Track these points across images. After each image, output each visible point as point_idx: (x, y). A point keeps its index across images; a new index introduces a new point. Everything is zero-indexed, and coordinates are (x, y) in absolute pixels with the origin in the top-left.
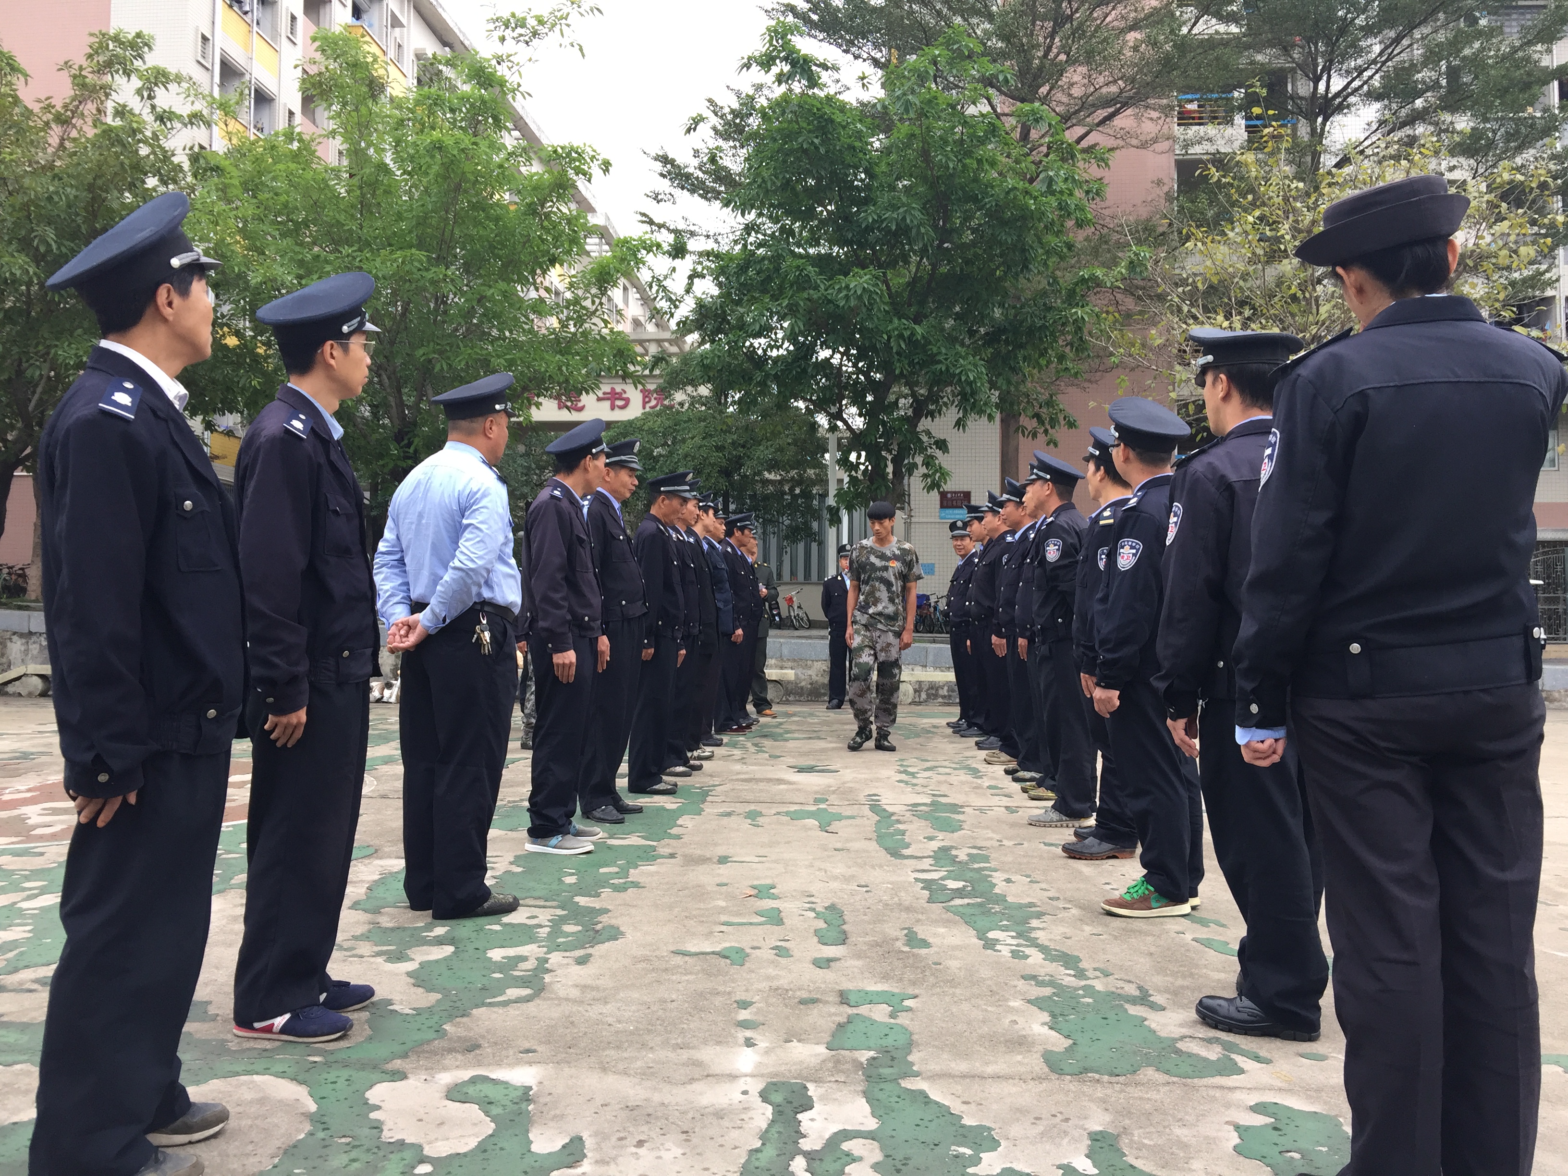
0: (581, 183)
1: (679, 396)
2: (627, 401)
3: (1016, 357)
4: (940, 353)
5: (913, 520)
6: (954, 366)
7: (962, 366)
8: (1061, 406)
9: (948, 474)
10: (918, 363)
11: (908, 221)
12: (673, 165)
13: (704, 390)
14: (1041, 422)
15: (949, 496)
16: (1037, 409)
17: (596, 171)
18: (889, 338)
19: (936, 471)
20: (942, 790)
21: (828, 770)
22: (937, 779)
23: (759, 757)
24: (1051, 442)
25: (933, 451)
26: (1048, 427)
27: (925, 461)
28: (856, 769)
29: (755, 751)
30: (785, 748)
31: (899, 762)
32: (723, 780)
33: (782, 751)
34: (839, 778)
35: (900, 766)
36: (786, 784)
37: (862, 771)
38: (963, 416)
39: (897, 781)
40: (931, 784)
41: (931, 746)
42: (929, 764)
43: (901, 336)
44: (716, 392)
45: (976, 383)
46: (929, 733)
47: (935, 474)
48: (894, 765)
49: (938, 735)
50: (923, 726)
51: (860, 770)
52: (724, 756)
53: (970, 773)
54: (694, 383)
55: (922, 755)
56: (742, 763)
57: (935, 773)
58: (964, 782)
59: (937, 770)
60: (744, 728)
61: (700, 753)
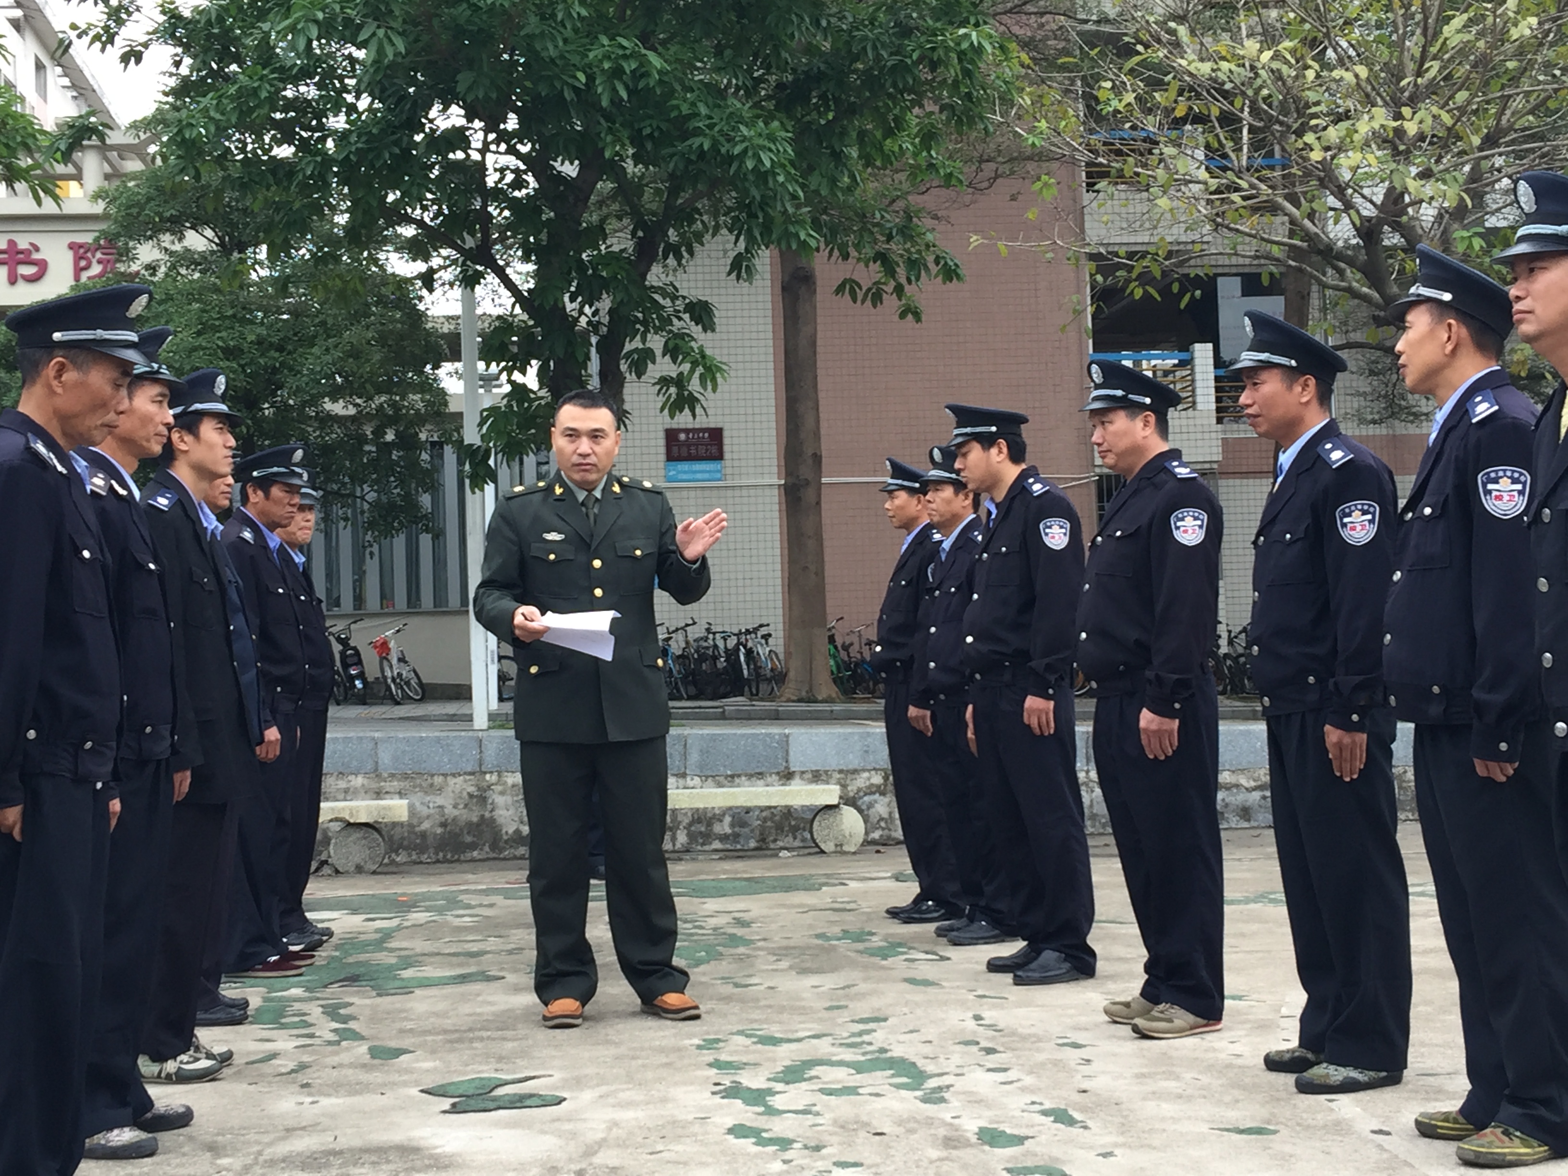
1: (147, 253)
2: (43, 266)
4: (696, 115)
6: (730, 139)
7: (744, 139)
8: (929, 237)
9: (720, 369)
10: (650, 136)
13: (198, 241)
14: (890, 270)
15: (682, 436)
16: (882, 246)
18: (591, 78)
20: (866, 1162)
21: (531, 1096)
22: (832, 1115)
23: (344, 1058)
24: (911, 312)
25: (685, 324)
26: (903, 281)
27: (671, 345)
28: (604, 1089)
29: (332, 1037)
30: (406, 1019)
31: (709, 1056)
32: (251, 1166)
33: (402, 1031)
34: (568, 1126)
35: (715, 1071)
36: (429, 1167)
37: (622, 1095)
38: (747, 250)
39: (730, 1131)
40: (826, 1138)
41: (762, 988)
42: (786, 1054)
43: (617, 72)
44: (222, 244)
45: (775, 174)
46: (735, 942)
47: (692, 371)
48: (698, 1066)
49: (759, 949)
50: (713, 922)
51: (616, 1091)
52: (253, 1063)
53: (904, 1080)
54: (176, 227)
55: (756, 1021)
56: (304, 1086)
57: (816, 1087)
58: (908, 1120)
59: (817, 1077)
60: (297, 955)
61: (184, 1062)
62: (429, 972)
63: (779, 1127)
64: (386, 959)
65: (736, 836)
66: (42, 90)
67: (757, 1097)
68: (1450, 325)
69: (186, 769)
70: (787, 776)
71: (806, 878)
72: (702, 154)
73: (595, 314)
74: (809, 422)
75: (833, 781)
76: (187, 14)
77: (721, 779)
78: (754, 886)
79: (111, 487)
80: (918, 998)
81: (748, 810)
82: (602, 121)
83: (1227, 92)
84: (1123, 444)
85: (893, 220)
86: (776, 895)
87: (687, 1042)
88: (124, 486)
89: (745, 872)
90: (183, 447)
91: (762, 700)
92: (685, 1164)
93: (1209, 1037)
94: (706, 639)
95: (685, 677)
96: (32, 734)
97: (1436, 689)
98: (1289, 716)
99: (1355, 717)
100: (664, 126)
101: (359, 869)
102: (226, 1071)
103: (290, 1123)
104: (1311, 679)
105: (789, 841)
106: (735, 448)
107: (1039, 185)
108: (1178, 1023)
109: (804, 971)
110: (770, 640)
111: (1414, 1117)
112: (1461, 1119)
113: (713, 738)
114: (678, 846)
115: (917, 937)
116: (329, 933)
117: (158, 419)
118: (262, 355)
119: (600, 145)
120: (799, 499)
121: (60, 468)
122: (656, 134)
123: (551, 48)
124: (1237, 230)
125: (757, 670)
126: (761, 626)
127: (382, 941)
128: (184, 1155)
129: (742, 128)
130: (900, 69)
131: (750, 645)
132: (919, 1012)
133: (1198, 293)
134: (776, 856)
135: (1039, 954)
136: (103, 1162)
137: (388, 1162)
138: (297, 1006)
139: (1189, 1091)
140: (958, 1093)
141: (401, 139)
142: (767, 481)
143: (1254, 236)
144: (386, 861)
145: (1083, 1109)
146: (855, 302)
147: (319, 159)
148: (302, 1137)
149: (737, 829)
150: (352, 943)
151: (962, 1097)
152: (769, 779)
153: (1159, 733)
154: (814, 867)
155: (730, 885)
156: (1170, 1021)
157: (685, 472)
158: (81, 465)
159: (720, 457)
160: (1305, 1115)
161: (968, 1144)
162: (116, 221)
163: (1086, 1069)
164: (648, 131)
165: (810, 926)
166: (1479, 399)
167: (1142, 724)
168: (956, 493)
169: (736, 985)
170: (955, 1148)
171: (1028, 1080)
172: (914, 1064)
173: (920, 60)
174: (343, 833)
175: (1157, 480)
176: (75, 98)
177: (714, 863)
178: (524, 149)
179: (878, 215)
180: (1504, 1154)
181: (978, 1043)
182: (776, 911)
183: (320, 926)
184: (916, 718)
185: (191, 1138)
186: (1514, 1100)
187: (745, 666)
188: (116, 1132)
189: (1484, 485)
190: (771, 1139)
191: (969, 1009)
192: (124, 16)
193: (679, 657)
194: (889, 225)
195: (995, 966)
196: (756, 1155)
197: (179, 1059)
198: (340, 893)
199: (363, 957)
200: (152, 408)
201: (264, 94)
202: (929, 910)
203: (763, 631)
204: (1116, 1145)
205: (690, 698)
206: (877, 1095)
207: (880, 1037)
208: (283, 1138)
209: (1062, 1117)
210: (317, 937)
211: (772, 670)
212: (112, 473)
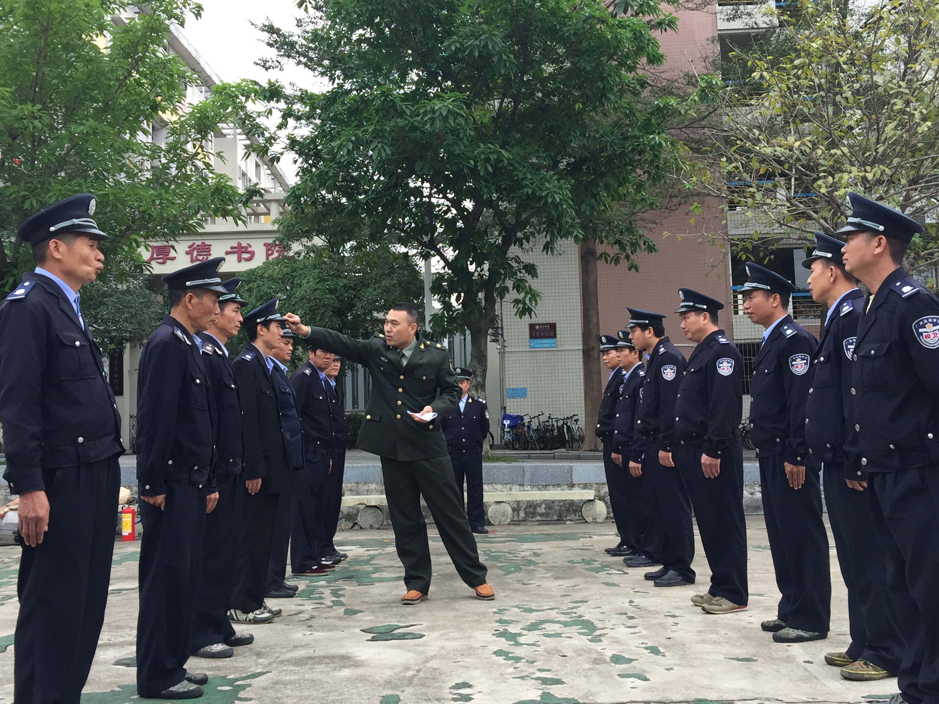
0: (174, 27)
1: (296, 247)
2: (253, 254)
3: (597, 185)
4: (525, 178)
5: (506, 349)
6: (541, 189)
7: (547, 189)
8: (641, 232)
9: (538, 295)
10: (505, 189)
11: (490, 47)
12: (279, 35)
13: (318, 241)
14: (623, 248)
15: (537, 327)
16: (618, 236)
17: (189, 16)
18: (476, 162)
19: (527, 293)
20: (553, 669)
21: (410, 634)
22: (545, 646)
23: (333, 614)
24: (633, 267)
25: (523, 275)
26: (629, 252)
27: (516, 285)
28: (444, 631)
29: (330, 604)
30: (367, 597)
31: (497, 617)
32: (272, 663)
33: (363, 602)
34: (421, 649)
35: (498, 624)
36: (352, 665)
37: (451, 634)
38: (551, 239)
39: (495, 653)
40: (539, 657)
41: (534, 585)
42: (533, 617)
43: (488, 160)
44: (329, 242)
45: (562, 205)
46: (530, 562)
47: (526, 296)
48: (491, 622)
49: (540, 567)
50: (523, 554)
51: (449, 633)
52: (291, 615)
53: (586, 631)
54: (308, 234)
55: (526, 601)
56: (309, 627)
57: (542, 633)
58: (580, 650)
59: (544, 628)
60: (327, 566)
61: (258, 614)
62: (385, 575)
63: (518, 652)
64: (369, 568)
65: (547, 514)
66: (258, 175)
67: (513, 638)
68: (832, 269)
69: (257, 478)
70: (572, 486)
71: (574, 534)
72: (528, 196)
73: (481, 271)
74: (594, 320)
75: (594, 488)
76: (298, 139)
77: (541, 487)
78: (549, 537)
79: (215, 350)
80: (607, 592)
81: (553, 502)
82: (483, 182)
83: (782, 161)
84: (694, 328)
85: (623, 226)
86: (557, 542)
87: (490, 610)
88: (221, 349)
89: (547, 531)
90: (262, 333)
91: (573, 450)
92: (468, 668)
93: (740, 613)
94: (548, 421)
95: (538, 439)
96: (170, 462)
97: (828, 445)
98: (768, 457)
99: (799, 458)
100: (511, 184)
101: (371, 527)
102: (276, 619)
103: (296, 644)
104: (778, 440)
105: (572, 517)
106: (562, 332)
107: (693, 207)
108: (724, 606)
109: (557, 578)
110: (578, 422)
111: (825, 654)
112: (847, 657)
113: (536, 468)
114: (520, 518)
115: (615, 563)
116: (346, 556)
117: (236, 319)
118: (346, 292)
119: (482, 193)
120: (590, 356)
121: (188, 342)
122: (508, 188)
123: (457, 149)
124: (791, 227)
125: (572, 437)
126: (574, 415)
127: (370, 560)
128: (245, 657)
129: (546, 184)
130: (623, 154)
131: (569, 424)
132: (604, 598)
133: (772, 257)
134: (565, 523)
135: (668, 571)
136: (208, 659)
137: (334, 663)
138: (320, 589)
139: (721, 640)
140: (608, 638)
141: (391, 193)
142: (577, 348)
143: (799, 229)
144: (385, 523)
145: (666, 647)
146: (607, 263)
147: (355, 202)
148: (300, 650)
149: (548, 511)
150: (357, 561)
151: (610, 639)
152: (563, 487)
153: (710, 465)
154: (581, 529)
155: (537, 537)
156: (721, 605)
157: (539, 344)
158: (198, 341)
159: (555, 336)
160: (773, 653)
161: (605, 662)
162: (282, 233)
163: (674, 628)
164: (504, 186)
165: (568, 557)
166: (845, 304)
167: (703, 461)
168: (631, 352)
169: (523, 584)
170: (598, 664)
171: (645, 632)
172: (593, 623)
173: (633, 150)
174: (365, 510)
175: (711, 344)
176: (273, 179)
177: (534, 527)
178: (450, 196)
179: (616, 223)
180: (864, 674)
181: (627, 614)
182: (554, 549)
183: (341, 553)
184: (615, 458)
185: (251, 649)
186: (871, 648)
187: (566, 434)
188: (215, 645)
189: (846, 346)
190: (512, 657)
191: (628, 598)
192: (273, 141)
193: (535, 430)
194: (622, 227)
195: (648, 577)
196: (503, 665)
197: (255, 612)
198: (359, 538)
199: (358, 567)
200: (233, 314)
201: (330, 174)
202: (624, 551)
203: (575, 418)
204: (676, 665)
205: (540, 449)
206: (570, 637)
207: (582, 610)
208: (292, 650)
209: (654, 650)
210: (338, 558)
211: (579, 436)
212: (215, 344)
